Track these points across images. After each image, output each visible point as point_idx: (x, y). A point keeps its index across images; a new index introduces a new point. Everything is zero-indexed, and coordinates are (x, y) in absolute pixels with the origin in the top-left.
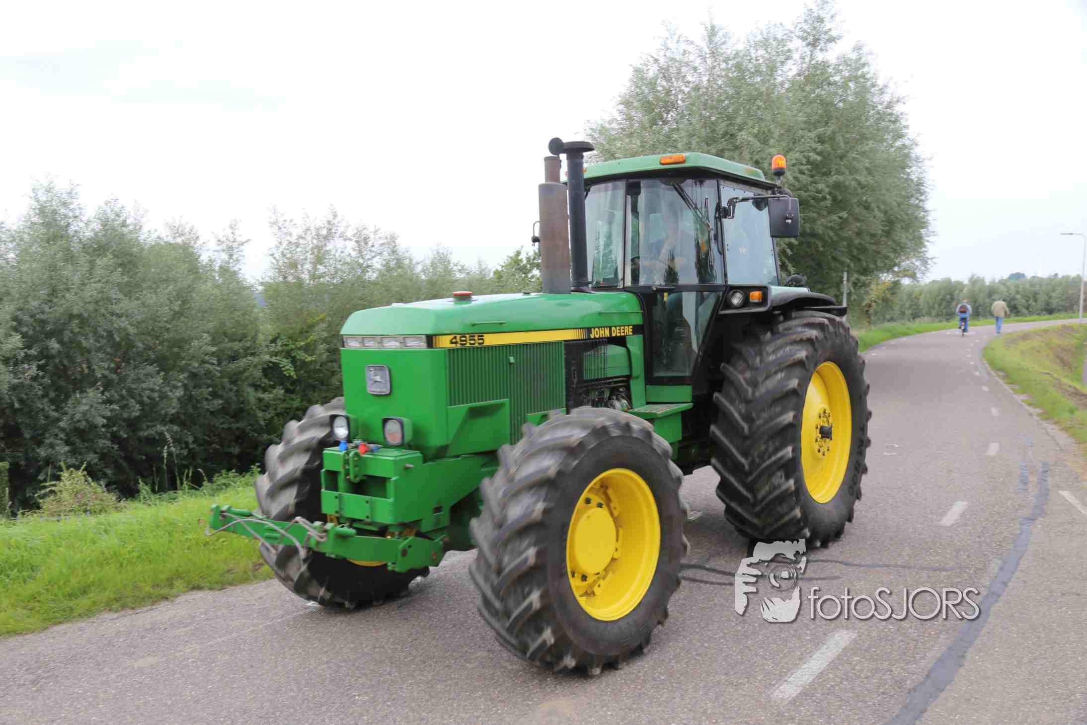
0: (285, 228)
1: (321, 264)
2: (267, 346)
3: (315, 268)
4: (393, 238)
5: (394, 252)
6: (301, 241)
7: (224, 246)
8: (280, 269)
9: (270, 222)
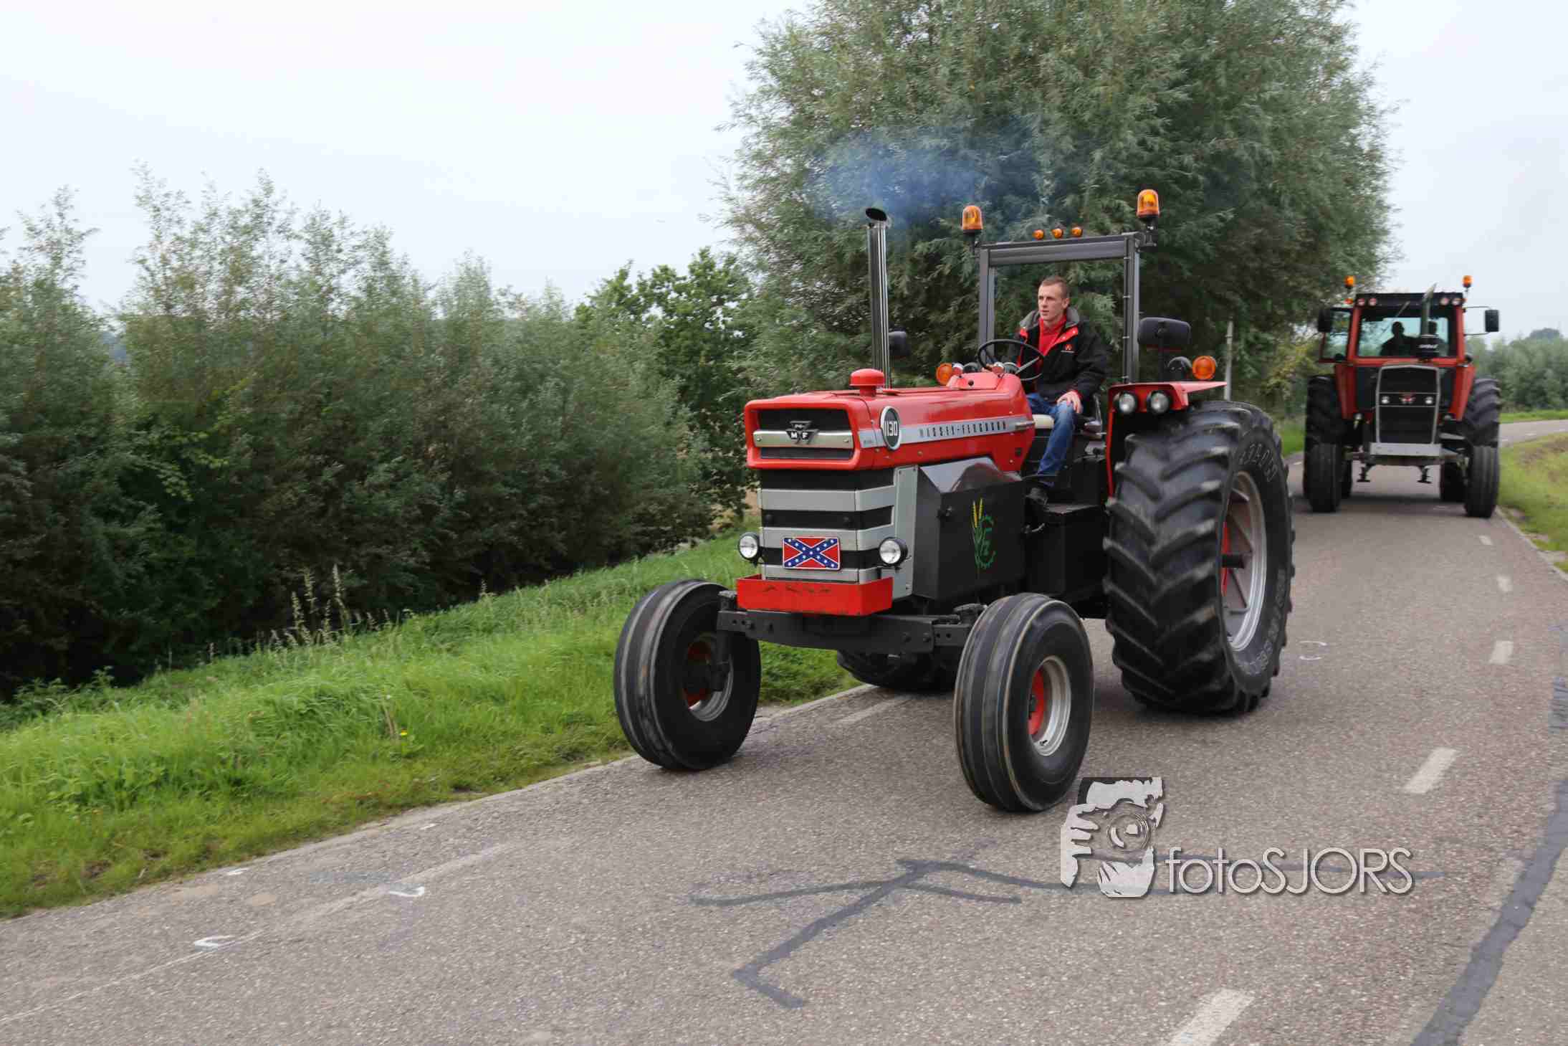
0: (168, 209)
1: (240, 284)
2: (130, 438)
3: (230, 293)
4: (381, 239)
5: (382, 264)
6: (202, 237)
7: (42, 240)
8: (157, 290)
9: (138, 197)
